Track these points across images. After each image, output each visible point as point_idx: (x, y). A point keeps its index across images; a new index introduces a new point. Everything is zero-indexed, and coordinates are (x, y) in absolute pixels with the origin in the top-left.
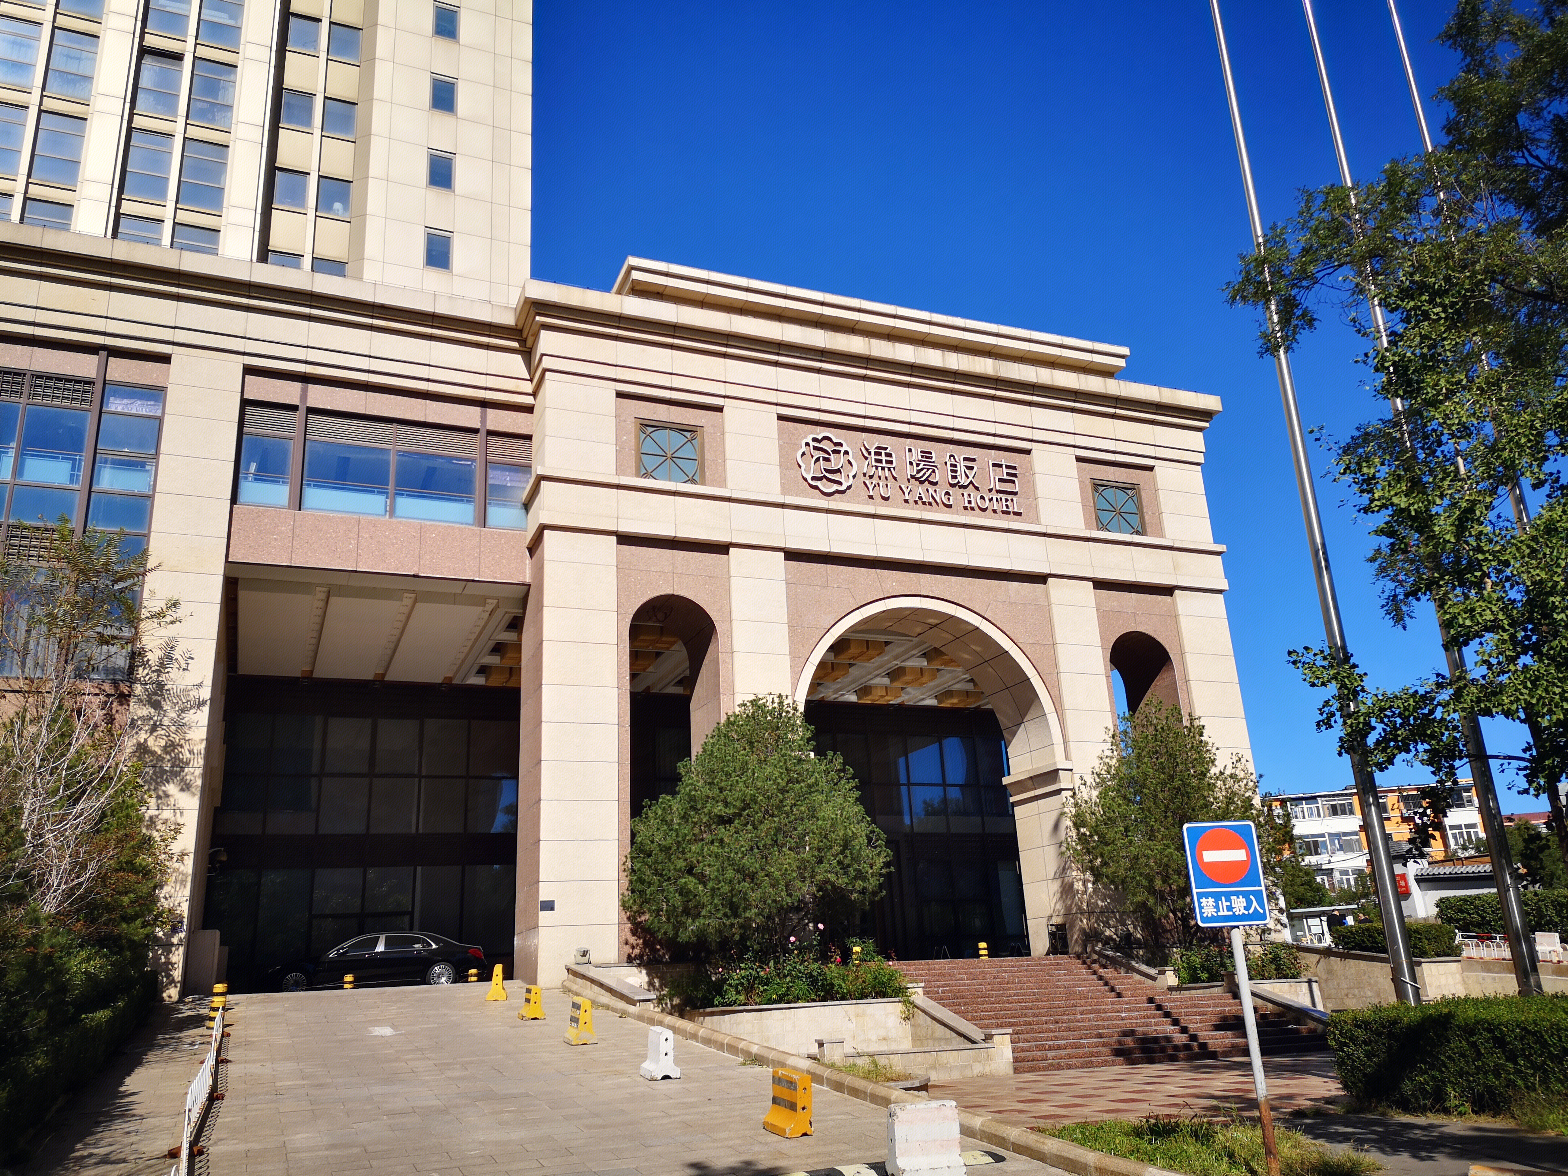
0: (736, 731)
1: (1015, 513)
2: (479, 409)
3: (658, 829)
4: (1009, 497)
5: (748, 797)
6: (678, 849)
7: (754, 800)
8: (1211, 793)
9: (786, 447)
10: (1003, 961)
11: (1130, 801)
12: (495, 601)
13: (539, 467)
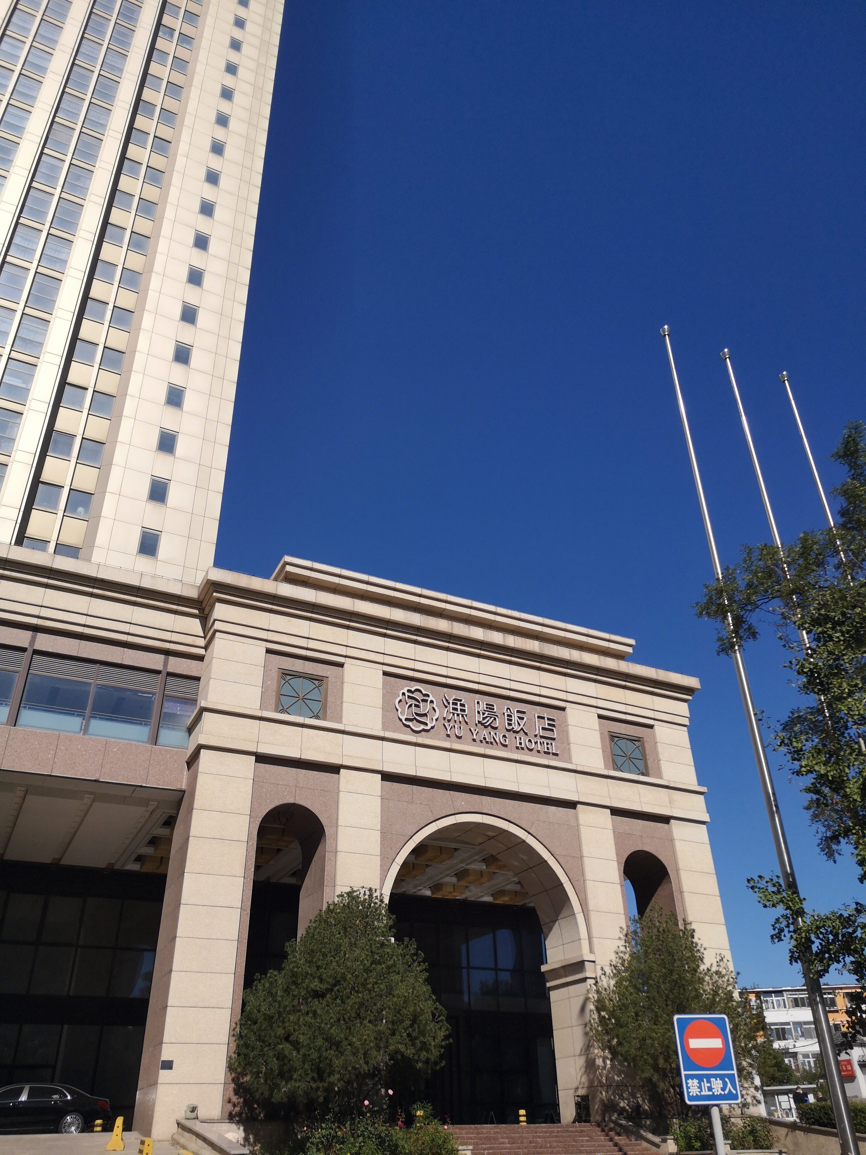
0: (334, 918)
1: (554, 754)
2: (163, 656)
3: (264, 1000)
4: (549, 742)
5: (340, 975)
6: (279, 1018)
7: (344, 978)
8: (701, 986)
9: (387, 695)
10: (538, 1127)
11: (639, 990)
12: (156, 803)
13: (203, 701)
